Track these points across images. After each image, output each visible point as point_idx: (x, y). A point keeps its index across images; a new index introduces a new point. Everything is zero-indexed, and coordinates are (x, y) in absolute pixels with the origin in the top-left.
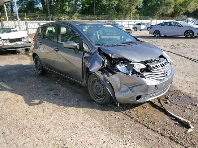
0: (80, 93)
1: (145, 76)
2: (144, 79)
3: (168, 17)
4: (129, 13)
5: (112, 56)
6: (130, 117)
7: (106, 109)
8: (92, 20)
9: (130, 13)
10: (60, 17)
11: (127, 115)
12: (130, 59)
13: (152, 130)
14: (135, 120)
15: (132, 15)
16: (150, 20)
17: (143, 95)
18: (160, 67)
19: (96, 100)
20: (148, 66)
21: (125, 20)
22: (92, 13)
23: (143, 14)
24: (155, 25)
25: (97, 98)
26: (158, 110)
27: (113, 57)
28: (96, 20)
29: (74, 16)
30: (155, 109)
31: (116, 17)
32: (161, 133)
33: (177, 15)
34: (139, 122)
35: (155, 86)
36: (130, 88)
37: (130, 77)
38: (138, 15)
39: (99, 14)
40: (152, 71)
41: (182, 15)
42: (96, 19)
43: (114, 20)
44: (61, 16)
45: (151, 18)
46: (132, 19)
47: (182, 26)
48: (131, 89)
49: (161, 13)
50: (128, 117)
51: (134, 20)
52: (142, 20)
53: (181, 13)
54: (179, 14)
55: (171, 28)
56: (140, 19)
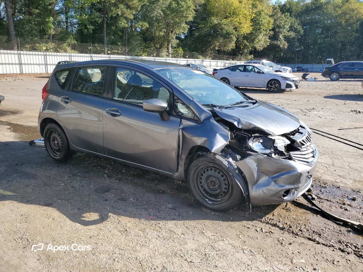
0: (164, 192)
1: (293, 157)
2: (291, 162)
3: (226, 56)
4: (166, 45)
5: (238, 125)
6: (278, 227)
7: (232, 218)
8: (99, 53)
9: (168, 45)
10: (37, 45)
11: (271, 224)
12: (267, 130)
13: (324, 244)
14: (288, 231)
15: (170, 49)
16: (200, 60)
17: (293, 189)
18: (307, 142)
19: (208, 204)
20: (293, 141)
21: (159, 57)
22: (101, 41)
23: (189, 49)
24: (221, 69)
25: (210, 200)
26: (309, 211)
27: (240, 127)
28: (108, 54)
29: (65, 44)
30: (305, 210)
31: (144, 52)
32: (340, 249)
33: (240, 53)
34: (298, 235)
35: (308, 172)
36: (272, 178)
37: (274, 160)
38: (181, 51)
39: (114, 43)
40: (300, 148)
41: (247, 53)
42: (109, 52)
43: (141, 55)
44: (39, 44)
45: (201, 57)
46: (170, 55)
47: (263, 73)
48: (275, 179)
49: (217, 48)
50: (274, 228)
51: (175, 58)
52: (189, 59)
53: (246, 51)
54: (243, 52)
55: (247, 76)
56: (184, 57)
